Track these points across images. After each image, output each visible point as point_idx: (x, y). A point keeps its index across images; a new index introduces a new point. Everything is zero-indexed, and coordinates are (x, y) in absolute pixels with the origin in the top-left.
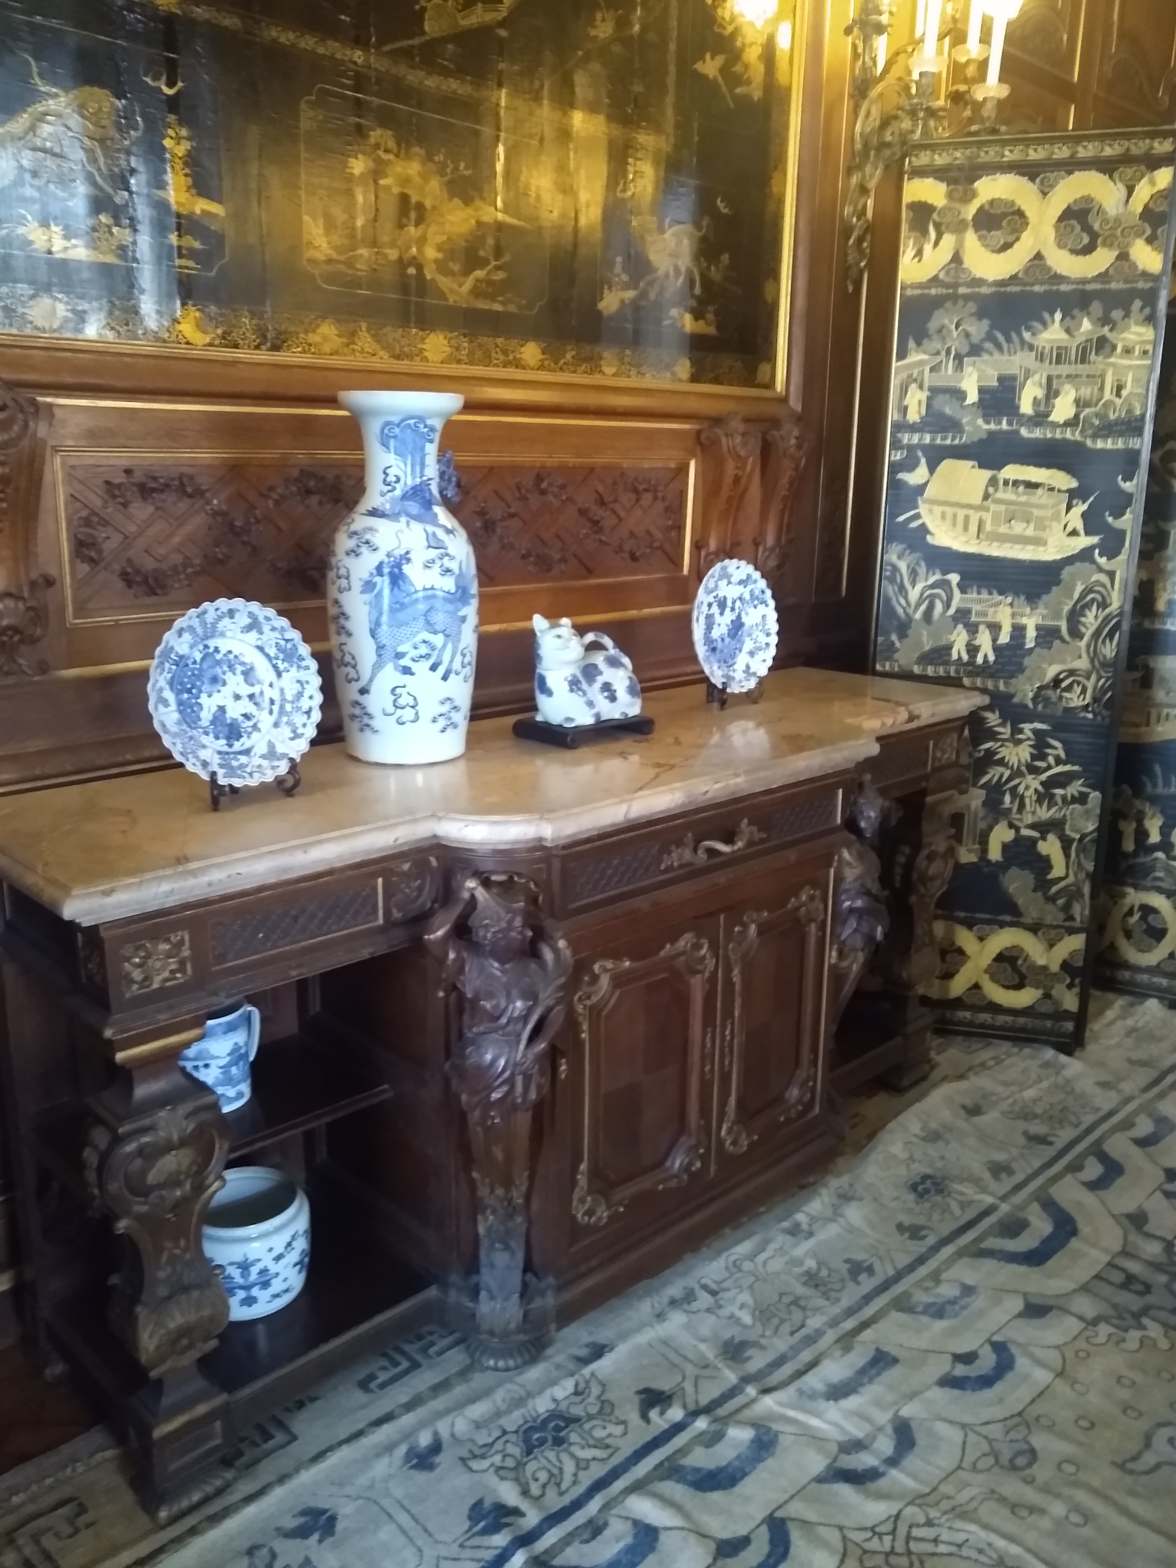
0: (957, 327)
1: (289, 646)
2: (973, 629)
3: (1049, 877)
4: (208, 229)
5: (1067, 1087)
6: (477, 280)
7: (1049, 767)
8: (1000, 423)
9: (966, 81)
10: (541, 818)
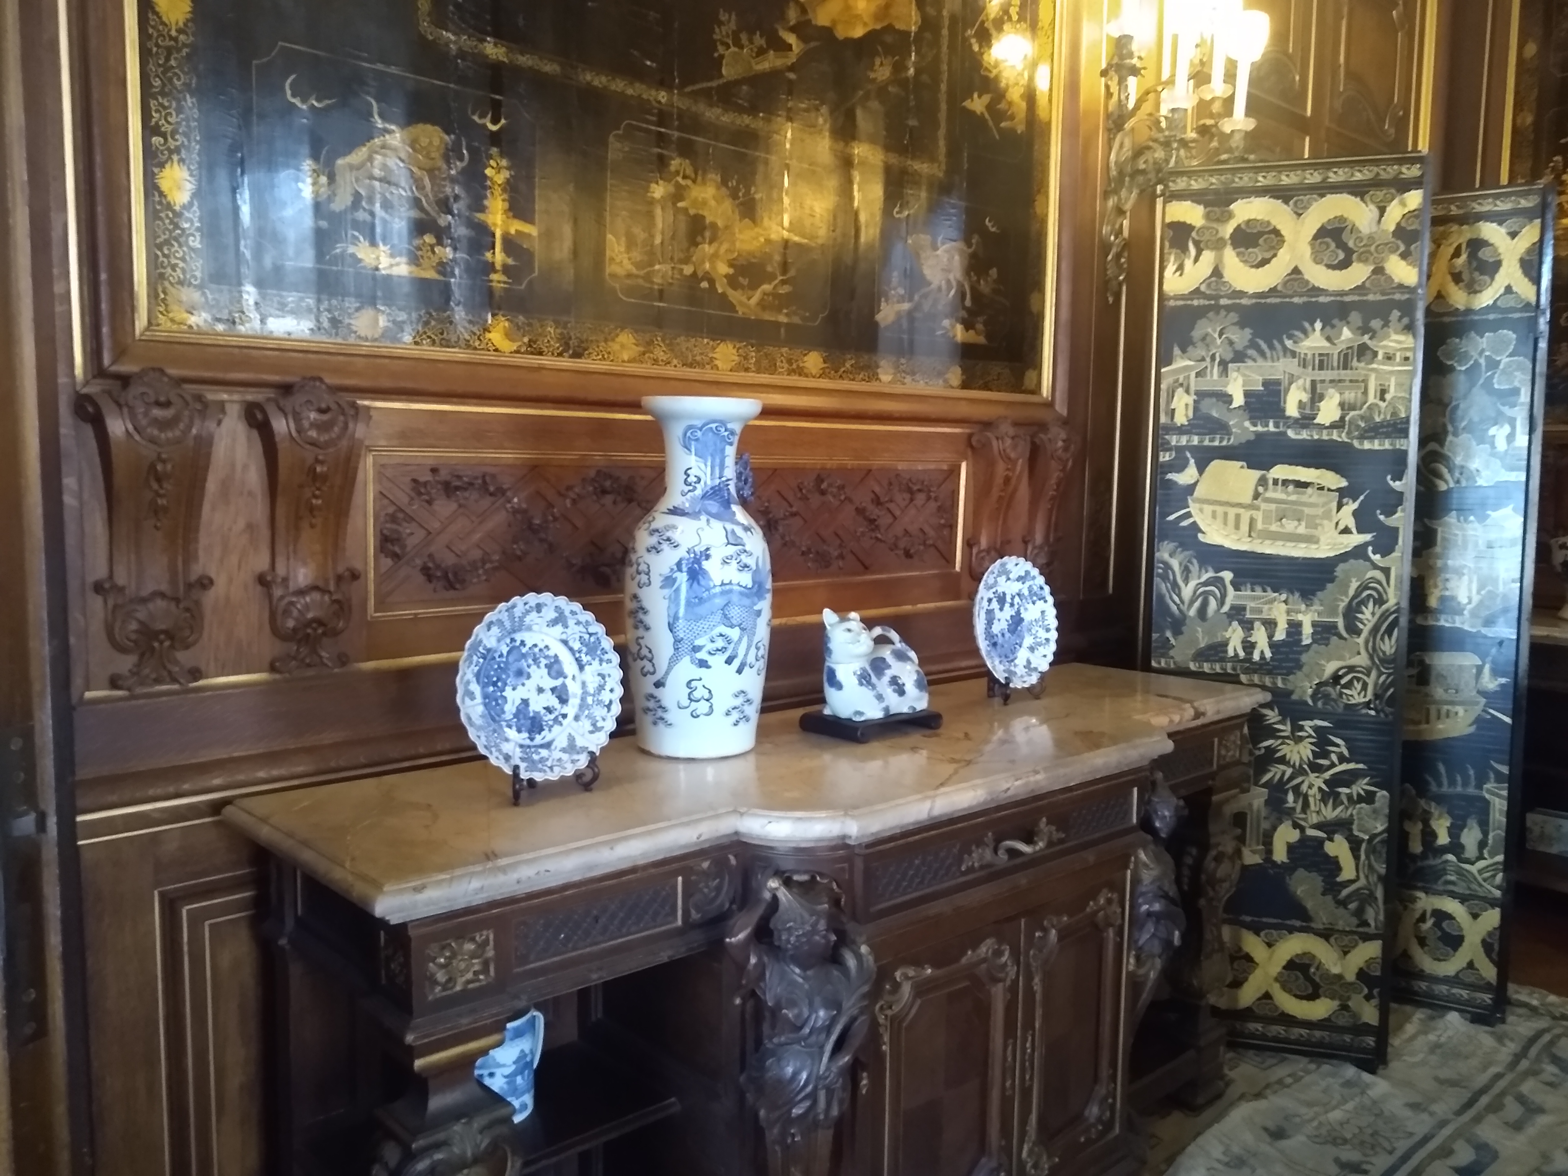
0: (1220, 336)
1: (592, 639)
2: (1248, 626)
3: (1339, 879)
4: (521, 247)
5: (1376, 1109)
6: (765, 294)
7: (1333, 765)
8: (1267, 426)
9: (1211, 116)
10: (846, 814)
